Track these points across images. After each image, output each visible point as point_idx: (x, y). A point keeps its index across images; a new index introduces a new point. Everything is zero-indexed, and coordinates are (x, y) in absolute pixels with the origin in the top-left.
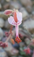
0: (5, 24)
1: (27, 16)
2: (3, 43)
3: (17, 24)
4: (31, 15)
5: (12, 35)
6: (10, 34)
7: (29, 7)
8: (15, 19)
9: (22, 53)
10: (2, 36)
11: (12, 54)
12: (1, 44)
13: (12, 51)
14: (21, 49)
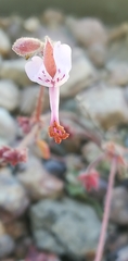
0: (20, 98)
1: (90, 77)
2: (12, 150)
3: (53, 83)
4: (104, 74)
5: (40, 128)
6: (34, 124)
7: (98, 47)
8: (47, 66)
9: (73, 191)
10: (12, 138)
11: (43, 191)
12: (6, 154)
13: (41, 182)
14: (71, 177)
